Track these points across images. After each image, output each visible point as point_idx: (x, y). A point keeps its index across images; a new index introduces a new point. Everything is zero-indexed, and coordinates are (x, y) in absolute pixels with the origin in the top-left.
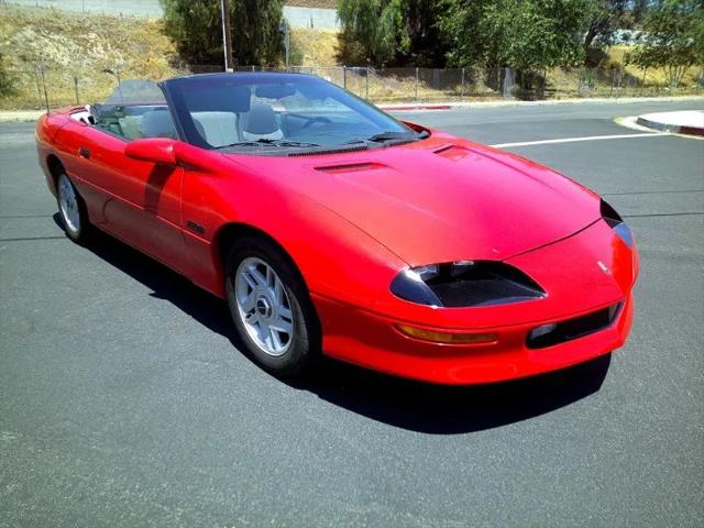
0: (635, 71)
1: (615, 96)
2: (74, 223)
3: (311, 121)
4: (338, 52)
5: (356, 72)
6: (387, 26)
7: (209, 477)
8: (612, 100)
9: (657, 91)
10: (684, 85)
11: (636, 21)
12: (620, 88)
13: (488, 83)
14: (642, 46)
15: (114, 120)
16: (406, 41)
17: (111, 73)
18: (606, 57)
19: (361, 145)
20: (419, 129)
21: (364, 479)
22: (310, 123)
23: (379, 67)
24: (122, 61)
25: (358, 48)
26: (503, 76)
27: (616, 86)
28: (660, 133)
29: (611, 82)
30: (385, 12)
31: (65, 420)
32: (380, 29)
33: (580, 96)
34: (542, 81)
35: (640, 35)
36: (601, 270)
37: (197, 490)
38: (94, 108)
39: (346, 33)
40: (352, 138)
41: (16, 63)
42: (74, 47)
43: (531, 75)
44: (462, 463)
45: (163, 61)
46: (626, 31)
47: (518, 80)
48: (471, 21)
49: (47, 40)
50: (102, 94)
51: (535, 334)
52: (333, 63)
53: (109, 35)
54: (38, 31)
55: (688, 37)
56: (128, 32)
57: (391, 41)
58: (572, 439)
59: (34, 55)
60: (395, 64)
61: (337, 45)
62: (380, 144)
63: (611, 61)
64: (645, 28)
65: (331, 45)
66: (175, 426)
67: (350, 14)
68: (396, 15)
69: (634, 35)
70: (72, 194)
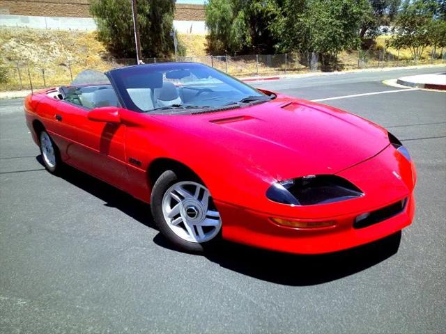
0: (393, 51)
1: (381, 67)
2: (51, 162)
3: (201, 91)
4: (206, 47)
5: (219, 58)
6: (237, 30)
7: (154, 323)
8: (379, 70)
9: (407, 62)
10: (423, 58)
11: (391, 21)
12: (384, 62)
13: (301, 63)
14: (395, 35)
15: (75, 96)
16: (249, 39)
17: (65, 65)
18: (375, 43)
19: (235, 105)
20: (269, 93)
21: (254, 319)
22: (200, 92)
23: (233, 55)
24: (71, 58)
25: (219, 44)
26: (311, 57)
27: (381, 60)
28: (412, 89)
29: (378, 58)
30: (235, 22)
31: (57, 289)
32: (232, 31)
33: (359, 68)
34: (334, 59)
35: (394, 29)
36: (395, 177)
37: (147, 331)
38: (62, 89)
39: (212, 35)
40: (230, 101)
41: (5, 62)
42: (41, 51)
43: (328, 56)
44: (316, 306)
45: (98, 57)
46: (385, 27)
47: (320, 60)
48: (289, 25)
49: (24, 47)
50: (60, 79)
51: (358, 219)
52: (204, 53)
53: (63, 42)
54: (18, 42)
55: (423, 29)
56: (75, 40)
57: (239, 39)
58: (384, 287)
59: (16, 57)
60: (242, 53)
61: (206, 43)
62: (247, 104)
63: (377, 45)
64: (397, 24)
65: (202, 43)
66: (129, 290)
67: (214, 23)
68: (242, 24)
69: (390, 29)
70: (50, 144)
